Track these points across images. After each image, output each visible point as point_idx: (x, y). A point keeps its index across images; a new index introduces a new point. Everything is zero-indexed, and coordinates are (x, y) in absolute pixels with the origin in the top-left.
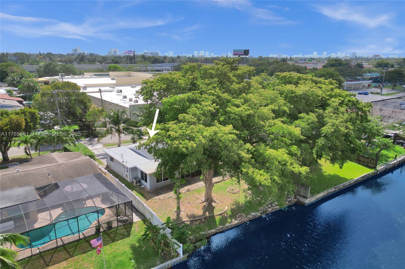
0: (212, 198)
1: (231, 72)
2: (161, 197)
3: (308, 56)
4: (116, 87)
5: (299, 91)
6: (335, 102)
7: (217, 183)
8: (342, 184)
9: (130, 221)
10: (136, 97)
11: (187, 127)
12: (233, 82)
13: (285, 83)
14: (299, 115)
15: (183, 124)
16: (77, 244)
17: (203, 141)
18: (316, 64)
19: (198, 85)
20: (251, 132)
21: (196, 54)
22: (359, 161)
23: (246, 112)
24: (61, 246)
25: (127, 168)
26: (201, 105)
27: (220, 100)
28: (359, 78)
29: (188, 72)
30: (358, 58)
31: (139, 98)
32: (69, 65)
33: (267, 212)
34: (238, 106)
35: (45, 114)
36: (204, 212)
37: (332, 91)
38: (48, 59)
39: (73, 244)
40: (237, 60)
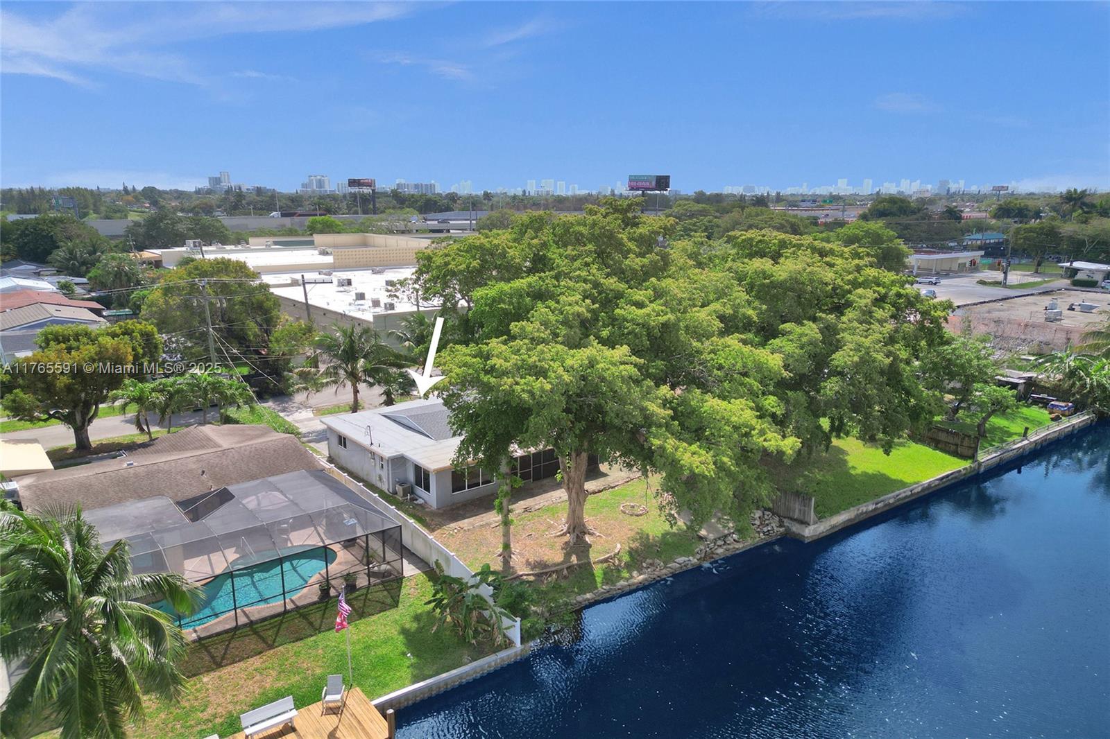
0: (584, 525)
1: (624, 230)
2: (465, 523)
3: (823, 190)
4: (334, 273)
5: (780, 273)
6: (863, 297)
7: (596, 493)
8: (893, 494)
9: (396, 574)
10: (390, 296)
11: (529, 350)
12: (629, 251)
13: (751, 256)
14: (781, 327)
15: (521, 343)
16: (282, 622)
17: (566, 377)
18: (844, 211)
19: (551, 259)
20: (672, 365)
21: (532, 189)
22: (936, 444)
23: (660, 318)
24: (245, 625)
25: (382, 459)
26: (558, 302)
27: (600, 293)
28: (952, 244)
29: (526, 232)
30: (954, 193)
31: (398, 298)
32: (206, 219)
33: (714, 556)
34: (640, 305)
35: (172, 337)
36: (568, 556)
37: (859, 273)
38: (148, 205)
39: (272, 621)
40: (637, 204)
